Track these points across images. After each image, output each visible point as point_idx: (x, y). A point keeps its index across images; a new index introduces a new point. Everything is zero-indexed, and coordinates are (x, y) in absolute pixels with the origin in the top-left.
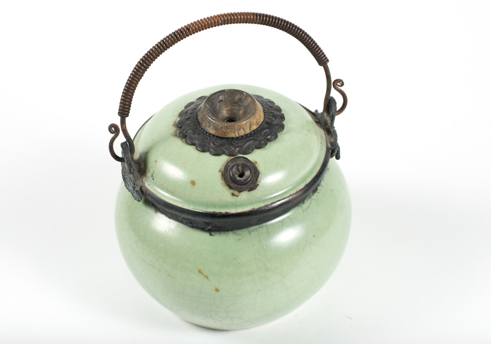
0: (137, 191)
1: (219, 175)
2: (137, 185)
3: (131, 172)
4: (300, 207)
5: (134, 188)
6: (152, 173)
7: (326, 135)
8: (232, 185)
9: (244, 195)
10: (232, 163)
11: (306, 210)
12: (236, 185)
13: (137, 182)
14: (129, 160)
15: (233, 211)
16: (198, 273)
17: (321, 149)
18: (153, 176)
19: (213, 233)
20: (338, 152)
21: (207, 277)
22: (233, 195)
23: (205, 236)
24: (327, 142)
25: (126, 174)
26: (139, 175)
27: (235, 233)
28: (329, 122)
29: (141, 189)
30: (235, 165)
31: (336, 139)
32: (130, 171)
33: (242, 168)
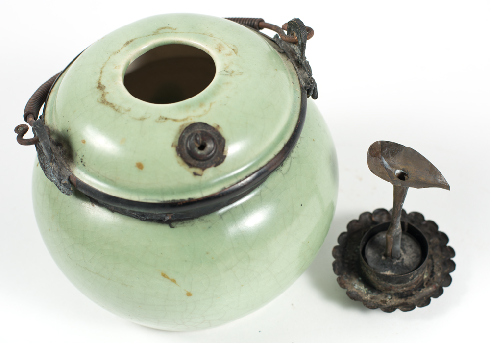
0: (65, 185)
1: (173, 152)
2: (64, 176)
3: (52, 160)
4: (279, 171)
5: (60, 181)
6: (82, 157)
7: (296, 69)
8: (193, 162)
9: (210, 173)
10: (187, 132)
11: (286, 173)
12: (197, 162)
13: (63, 172)
14: (48, 146)
15: (198, 195)
16: (162, 278)
17: (295, 91)
18: (84, 161)
19: (173, 224)
20: (315, 90)
21: (174, 281)
22: (195, 174)
23: (164, 229)
24: (299, 80)
25: (46, 162)
26: (63, 161)
27: (203, 220)
28: (298, 51)
29: (69, 179)
30: (192, 135)
31: (310, 74)
32: (51, 158)
33: (203, 138)
